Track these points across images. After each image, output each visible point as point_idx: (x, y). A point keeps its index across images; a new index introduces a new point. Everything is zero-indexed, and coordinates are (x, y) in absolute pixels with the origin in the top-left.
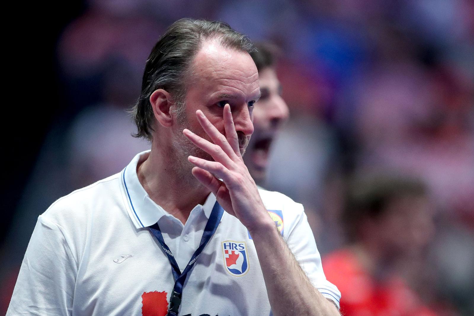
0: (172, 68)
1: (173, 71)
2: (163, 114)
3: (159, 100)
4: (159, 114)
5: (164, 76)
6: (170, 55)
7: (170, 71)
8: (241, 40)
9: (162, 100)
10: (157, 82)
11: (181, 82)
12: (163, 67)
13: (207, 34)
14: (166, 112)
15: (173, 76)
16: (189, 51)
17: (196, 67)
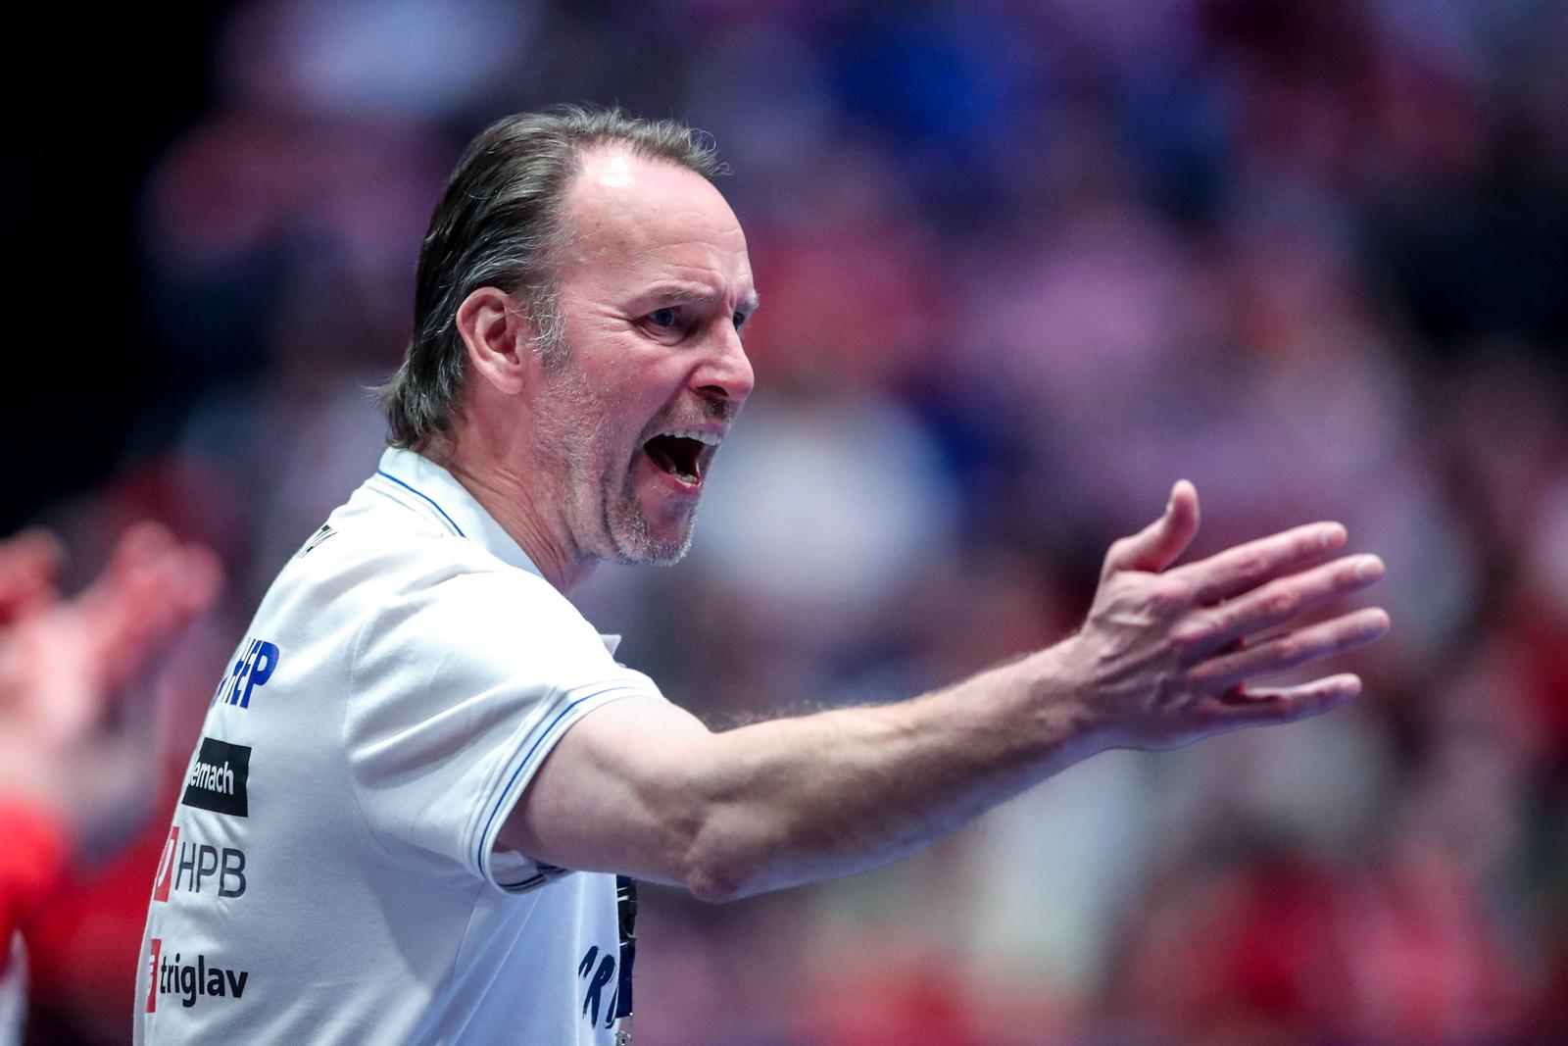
0: (510, 233)
1: (516, 239)
2: (500, 357)
3: (487, 317)
4: (485, 357)
5: (487, 258)
6: (501, 199)
7: (506, 241)
8: (686, 140)
9: (497, 316)
10: (473, 276)
11: (543, 264)
12: (486, 237)
13: (586, 138)
14: (507, 348)
15: (518, 252)
16: (552, 177)
17: (580, 216)
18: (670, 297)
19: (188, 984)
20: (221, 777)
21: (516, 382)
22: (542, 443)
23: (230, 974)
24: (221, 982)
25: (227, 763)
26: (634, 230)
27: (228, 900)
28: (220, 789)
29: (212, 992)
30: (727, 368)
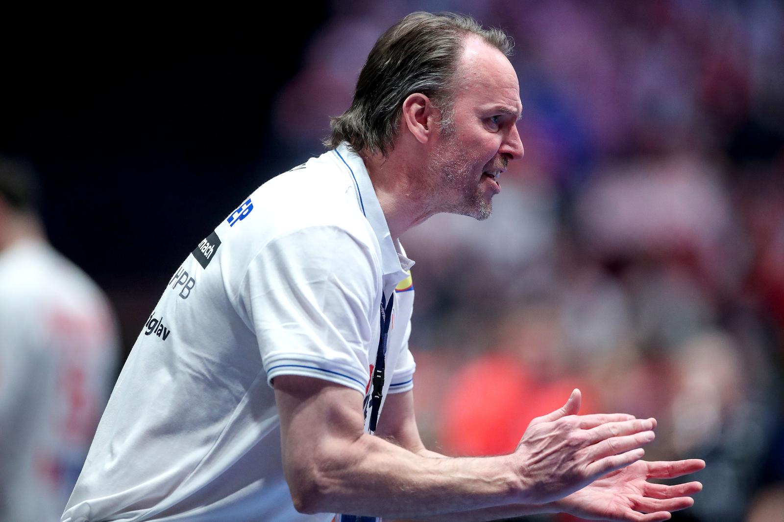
1: (437, 74)
2: (421, 126)
3: (416, 107)
4: (414, 125)
7: (434, 74)
9: (419, 107)
10: (414, 87)
11: (451, 87)
12: (425, 70)
14: (424, 122)
15: (437, 79)
17: (467, 69)
18: (502, 111)
19: (151, 326)
20: (209, 250)
21: (426, 138)
22: (432, 167)
23: (166, 329)
24: (161, 330)
25: (214, 246)
26: (491, 80)
27: (181, 298)
28: (205, 254)
29: (157, 334)
30: (513, 146)
